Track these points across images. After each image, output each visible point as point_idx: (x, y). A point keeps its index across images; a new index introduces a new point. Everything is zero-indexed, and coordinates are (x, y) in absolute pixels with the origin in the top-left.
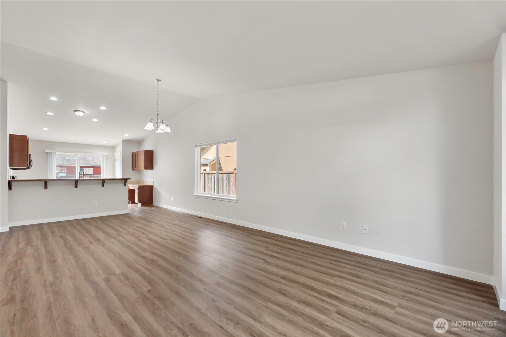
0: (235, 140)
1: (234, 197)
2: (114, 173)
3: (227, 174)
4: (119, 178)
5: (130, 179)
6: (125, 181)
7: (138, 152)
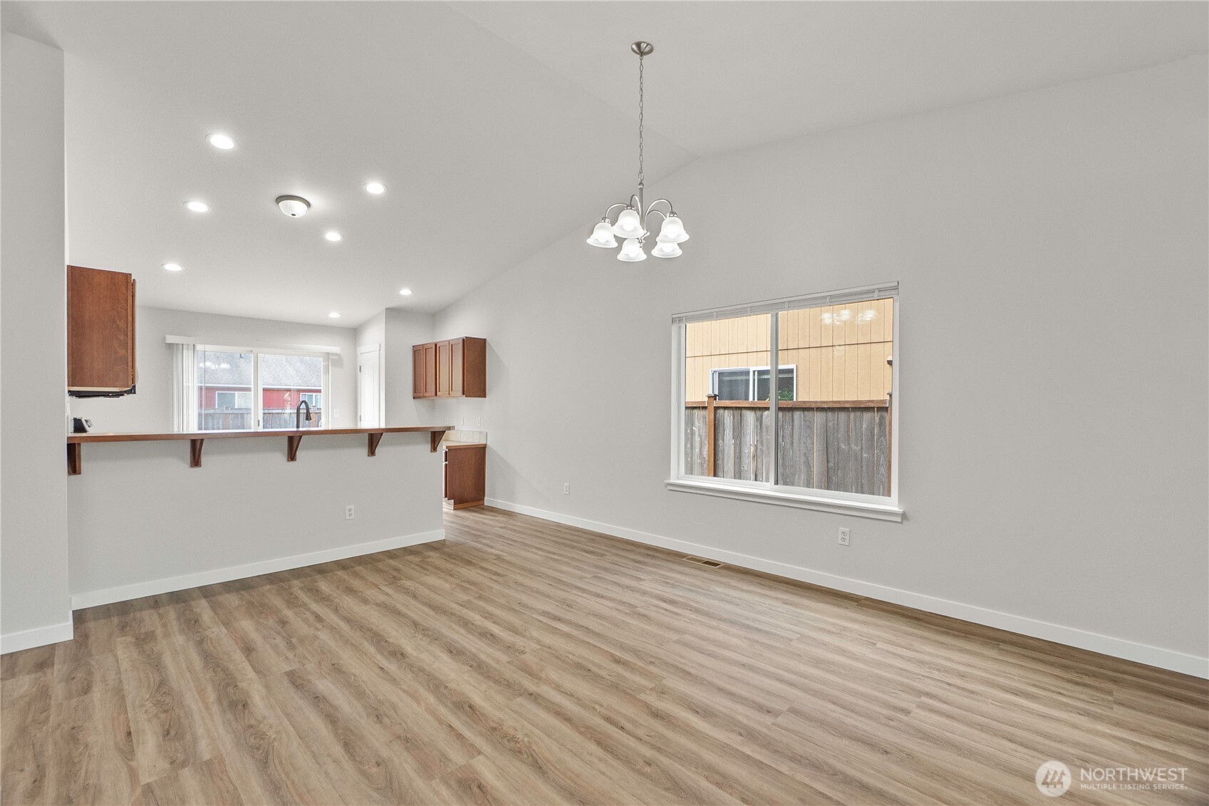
2: (355, 407)
6: (436, 437)
7: (436, 345)
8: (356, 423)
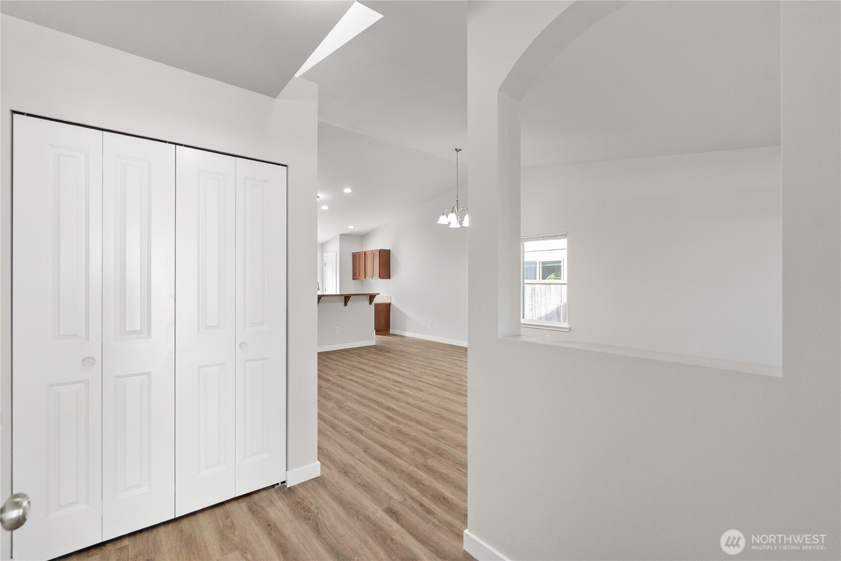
0: (565, 236)
1: (566, 325)
3: (531, 285)
4: (335, 294)
5: (378, 294)
6: (372, 297)
7: (365, 253)
8: (323, 292)
